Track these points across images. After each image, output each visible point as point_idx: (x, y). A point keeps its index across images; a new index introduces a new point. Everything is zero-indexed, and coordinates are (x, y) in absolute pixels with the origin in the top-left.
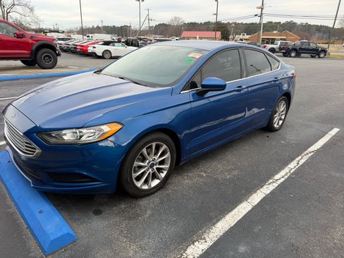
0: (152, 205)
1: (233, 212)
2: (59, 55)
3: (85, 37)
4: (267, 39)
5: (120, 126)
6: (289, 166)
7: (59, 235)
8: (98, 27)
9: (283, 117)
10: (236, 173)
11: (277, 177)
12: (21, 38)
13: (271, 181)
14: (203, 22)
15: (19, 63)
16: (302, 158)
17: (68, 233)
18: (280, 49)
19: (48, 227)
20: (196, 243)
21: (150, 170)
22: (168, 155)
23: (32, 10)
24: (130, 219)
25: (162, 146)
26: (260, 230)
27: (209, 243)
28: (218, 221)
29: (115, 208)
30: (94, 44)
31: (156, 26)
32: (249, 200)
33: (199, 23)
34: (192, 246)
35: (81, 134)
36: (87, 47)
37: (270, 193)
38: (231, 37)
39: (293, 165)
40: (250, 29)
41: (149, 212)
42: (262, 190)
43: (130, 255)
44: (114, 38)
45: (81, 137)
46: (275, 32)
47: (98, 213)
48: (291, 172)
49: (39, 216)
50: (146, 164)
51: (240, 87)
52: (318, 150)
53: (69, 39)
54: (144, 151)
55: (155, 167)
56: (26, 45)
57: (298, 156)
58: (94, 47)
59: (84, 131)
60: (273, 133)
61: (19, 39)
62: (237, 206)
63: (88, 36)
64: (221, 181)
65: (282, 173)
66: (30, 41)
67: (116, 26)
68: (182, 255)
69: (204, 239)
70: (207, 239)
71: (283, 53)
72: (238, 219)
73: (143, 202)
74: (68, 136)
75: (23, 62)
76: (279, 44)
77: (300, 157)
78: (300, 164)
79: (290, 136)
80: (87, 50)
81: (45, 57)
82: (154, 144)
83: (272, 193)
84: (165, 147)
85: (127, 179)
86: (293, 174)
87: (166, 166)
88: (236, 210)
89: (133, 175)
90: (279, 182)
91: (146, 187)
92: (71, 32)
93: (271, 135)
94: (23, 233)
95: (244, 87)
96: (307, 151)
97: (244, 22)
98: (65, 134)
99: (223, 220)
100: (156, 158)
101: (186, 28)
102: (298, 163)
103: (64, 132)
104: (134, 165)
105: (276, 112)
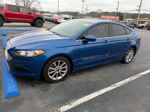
0: (55, 87)
1: (89, 96)
2: (44, 22)
3: (59, 16)
4: (142, 21)
5: (43, 52)
6: (125, 80)
7: (12, 91)
8: (65, 12)
9: (132, 57)
10: (98, 79)
11: (117, 84)
12: (30, 14)
13: (114, 85)
14: (112, 12)
15: (29, 24)
16: (134, 77)
17: (15, 92)
18: (146, 26)
19: (9, 88)
20: (66, 106)
21: (57, 72)
22: (66, 67)
23: (39, 3)
24: (44, 91)
25: (64, 62)
26: (98, 105)
27: (72, 106)
28: (80, 98)
29: (40, 85)
30: (61, 19)
31: (90, 13)
32: (99, 92)
33: (110, 12)
34: (64, 106)
35: (27, 53)
36: (58, 20)
37: (110, 90)
38: (124, 19)
39: (128, 80)
40: (134, 16)
41: (53, 89)
42: (107, 88)
43: (38, 105)
44: (71, 17)
45: (27, 54)
46: (146, 18)
47: (32, 86)
48: (126, 83)
49: (8, 83)
50: (55, 69)
51: (107, 41)
52: (144, 75)
53: (52, 16)
54: (54, 63)
55: (59, 71)
56: (32, 17)
57: (133, 76)
58: (60, 20)
59: (28, 52)
60: (125, 64)
61: (29, 15)
62: (92, 93)
63: (60, 16)
64: (90, 82)
65: (121, 82)
66: (34, 16)
67: (73, 12)
68: (58, 109)
69: (71, 104)
70: (72, 105)
71: (148, 28)
72: (90, 99)
73: (52, 85)
74: (23, 53)
75: (30, 24)
76: (146, 24)
77: (133, 77)
78: (132, 80)
79: (133, 67)
80: (57, 21)
81: (38, 22)
82: (59, 61)
83: (111, 90)
84: (65, 63)
85: (45, 74)
86: (126, 84)
87: (65, 72)
88: (91, 95)
89: (48, 73)
90: (117, 86)
91: (54, 79)
92: (54, 13)
93: (123, 65)
94: (2, 89)
95: (109, 41)
96: (138, 75)
97: (132, 13)
98: (21, 52)
99: (83, 98)
100: (60, 67)
101: (103, 14)
102: (131, 79)
103: (21, 51)
104: (49, 69)
105: (127, 55)
